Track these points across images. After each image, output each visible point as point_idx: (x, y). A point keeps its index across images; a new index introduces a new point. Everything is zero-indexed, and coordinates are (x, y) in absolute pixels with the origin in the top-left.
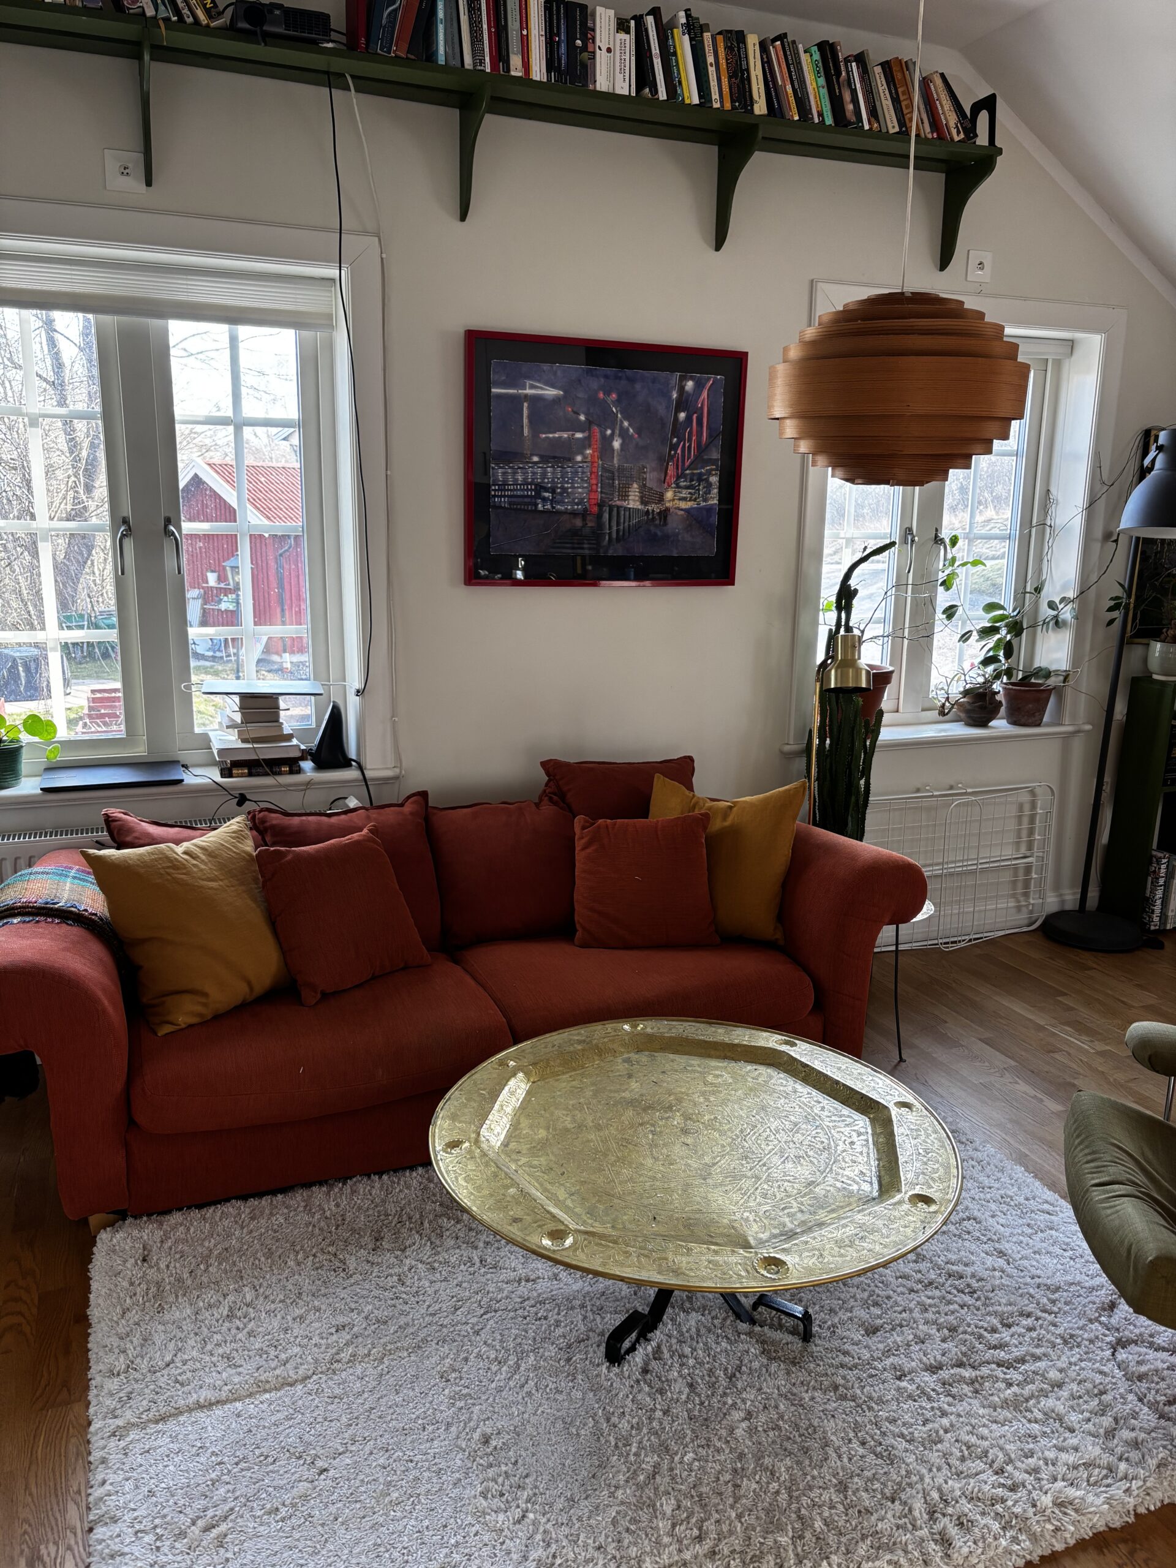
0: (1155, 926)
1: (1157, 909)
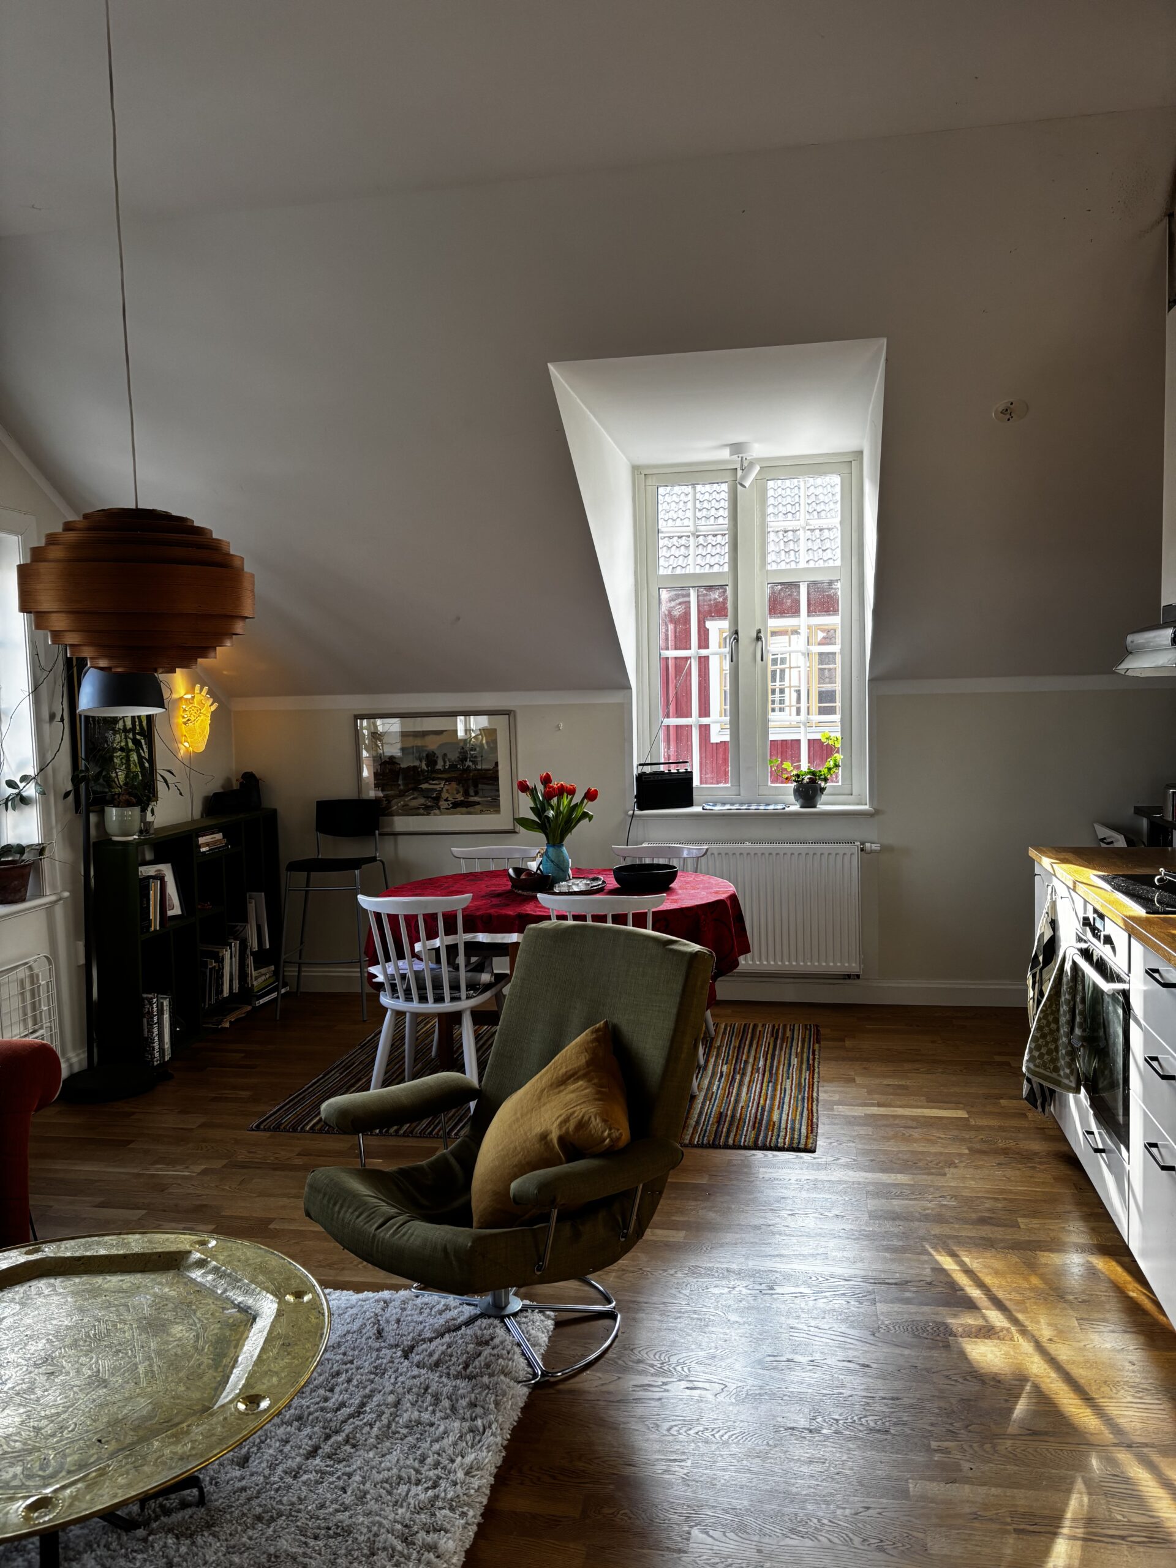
0: (157, 1062)
1: (156, 1045)
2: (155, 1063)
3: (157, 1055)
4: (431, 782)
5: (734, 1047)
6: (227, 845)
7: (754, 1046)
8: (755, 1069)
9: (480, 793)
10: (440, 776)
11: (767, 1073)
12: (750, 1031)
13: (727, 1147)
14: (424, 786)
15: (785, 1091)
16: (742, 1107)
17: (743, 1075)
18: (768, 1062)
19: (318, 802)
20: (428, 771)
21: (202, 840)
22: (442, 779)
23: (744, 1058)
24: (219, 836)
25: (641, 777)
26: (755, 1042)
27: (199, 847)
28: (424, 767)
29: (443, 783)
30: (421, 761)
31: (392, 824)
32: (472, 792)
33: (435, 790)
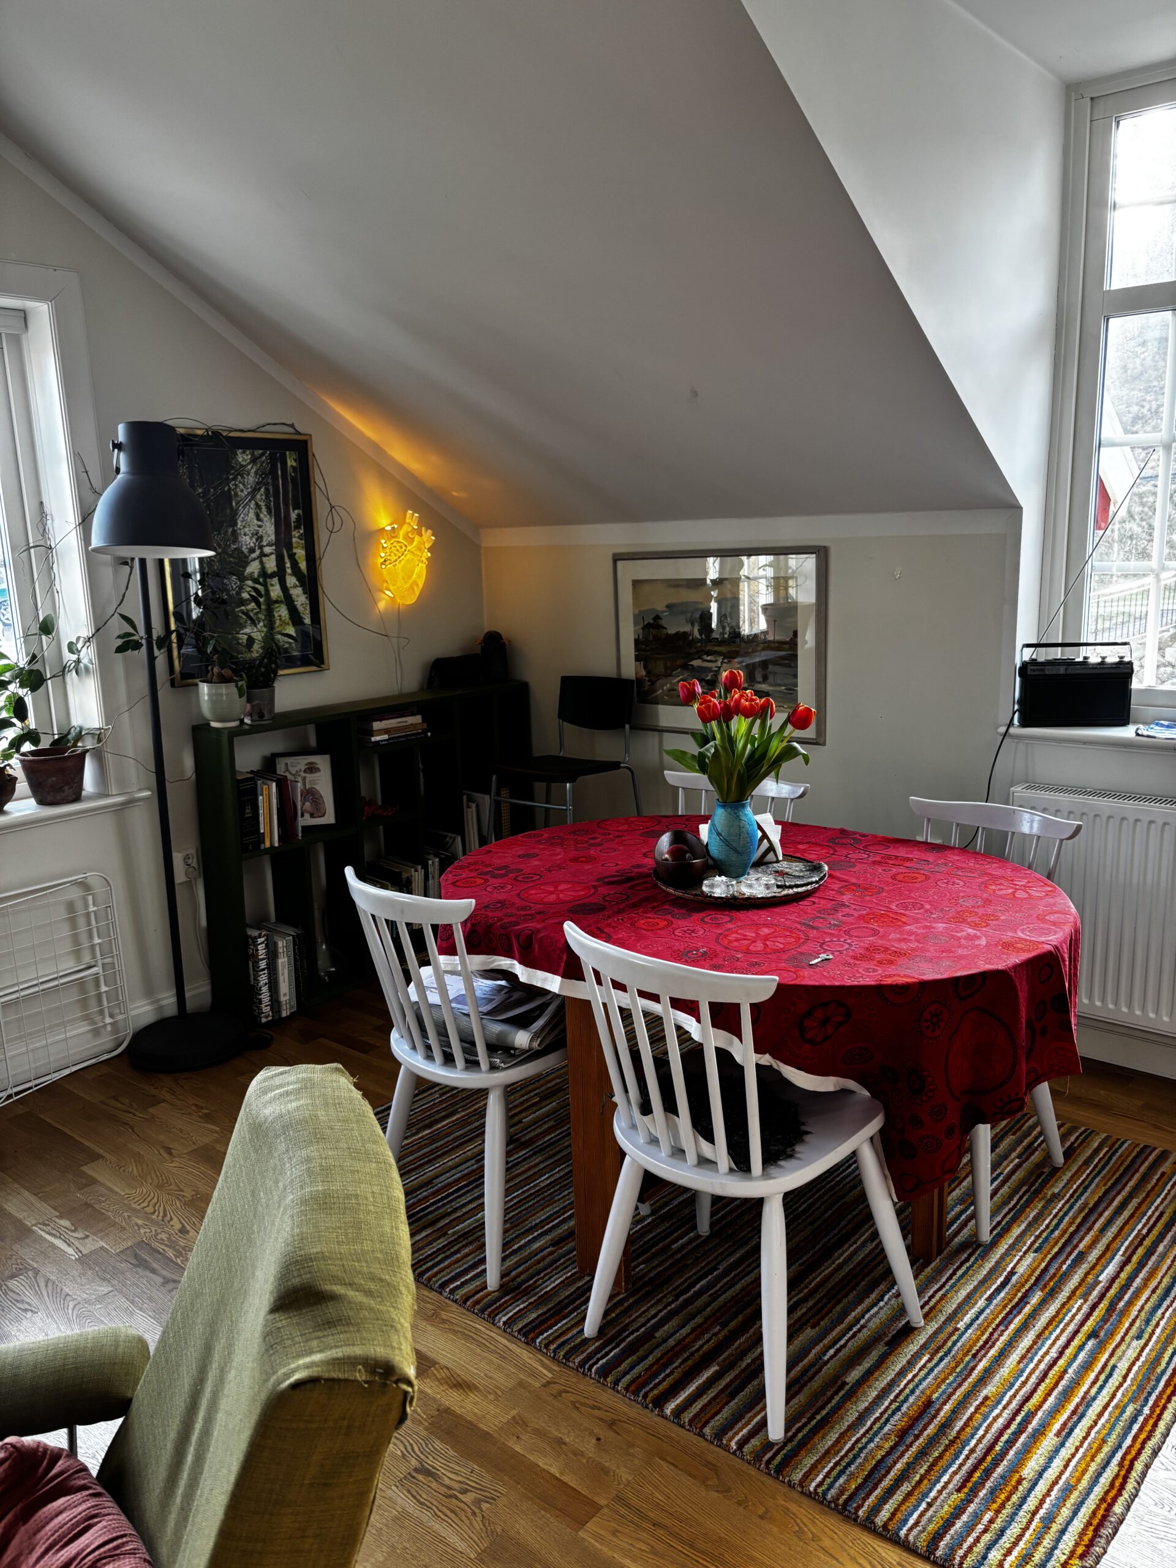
0: (267, 1017)
1: (265, 996)
2: (264, 1020)
3: (266, 1009)
4: (705, 657)
5: (1085, 1204)
6: (425, 732)
7: (1126, 1214)
8: (1084, 1288)
9: (771, 679)
10: (716, 649)
11: (1104, 1305)
12: (1142, 1169)
13: (868, 1526)
14: (696, 663)
15: (1110, 1375)
16: (986, 1398)
17: (1052, 1294)
18: (1128, 1268)
19: (564, 679)
20: (701, 641)
21: (377, 725)
22: (719, 653)
23: (1082, 1246)
24: (417, 719)
25: (1025, 666)
26: (1135, 1202)
27: (371, 733)
28: (697, 634)
29: (720, 659)
30: (693, 625)
31: (656, 716)
32: (759, 677)
33: (710, 670)
